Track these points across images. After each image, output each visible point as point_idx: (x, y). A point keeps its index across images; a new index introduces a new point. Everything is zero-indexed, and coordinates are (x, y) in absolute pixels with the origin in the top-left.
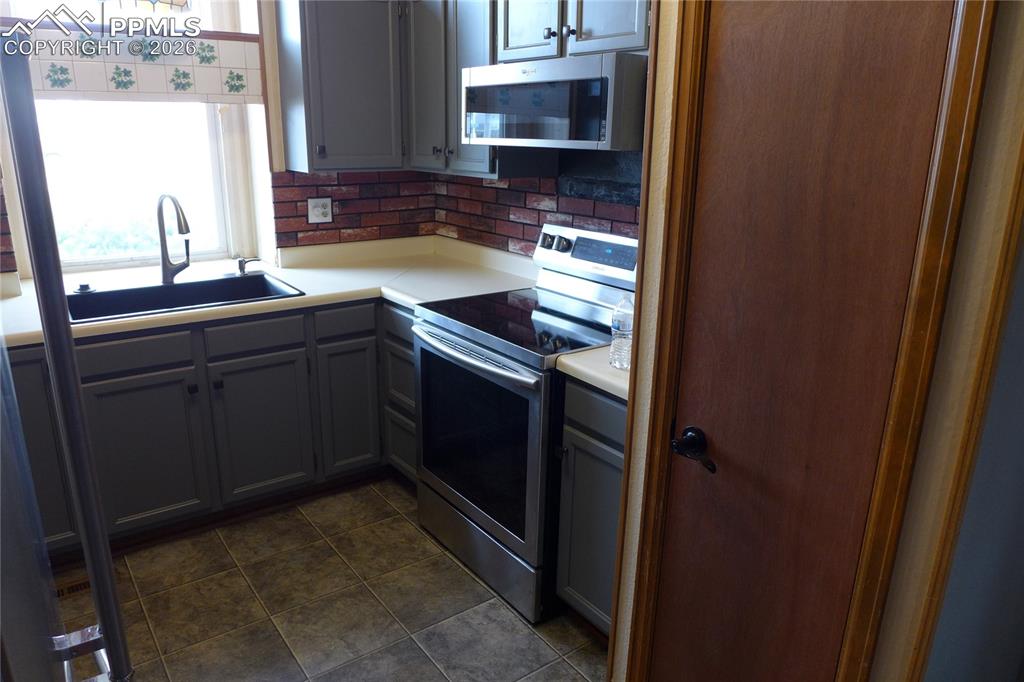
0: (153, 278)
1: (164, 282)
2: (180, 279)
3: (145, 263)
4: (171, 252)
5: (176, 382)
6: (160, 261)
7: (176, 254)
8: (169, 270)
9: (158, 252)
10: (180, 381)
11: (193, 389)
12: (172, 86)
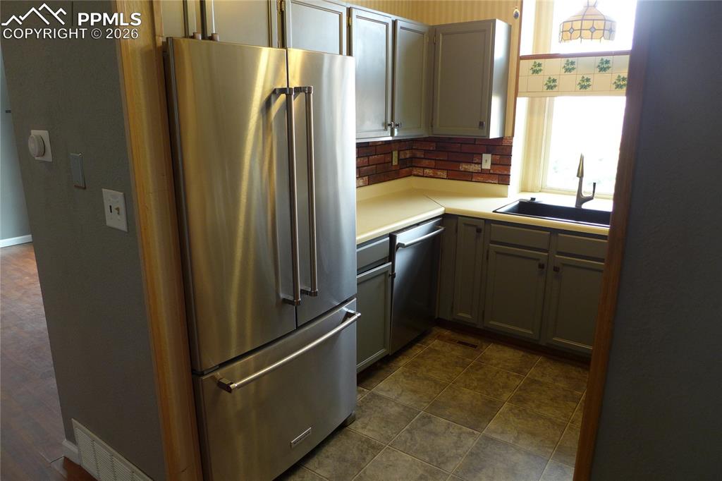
0: (570, 202)
1: (576, 206)
2: (586, 206)
3: (568, 193)
4: (584, 189)
5: (535, 259)
6: (576, 194)
7: (587, 191)
8: (581, 199)
9: (576, 189)
10: (538, 260)
11: (541, 266)
12: (579, 87)
